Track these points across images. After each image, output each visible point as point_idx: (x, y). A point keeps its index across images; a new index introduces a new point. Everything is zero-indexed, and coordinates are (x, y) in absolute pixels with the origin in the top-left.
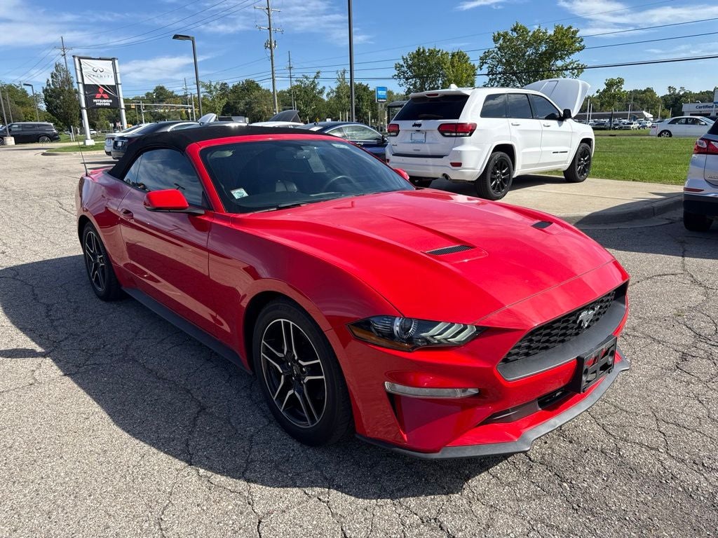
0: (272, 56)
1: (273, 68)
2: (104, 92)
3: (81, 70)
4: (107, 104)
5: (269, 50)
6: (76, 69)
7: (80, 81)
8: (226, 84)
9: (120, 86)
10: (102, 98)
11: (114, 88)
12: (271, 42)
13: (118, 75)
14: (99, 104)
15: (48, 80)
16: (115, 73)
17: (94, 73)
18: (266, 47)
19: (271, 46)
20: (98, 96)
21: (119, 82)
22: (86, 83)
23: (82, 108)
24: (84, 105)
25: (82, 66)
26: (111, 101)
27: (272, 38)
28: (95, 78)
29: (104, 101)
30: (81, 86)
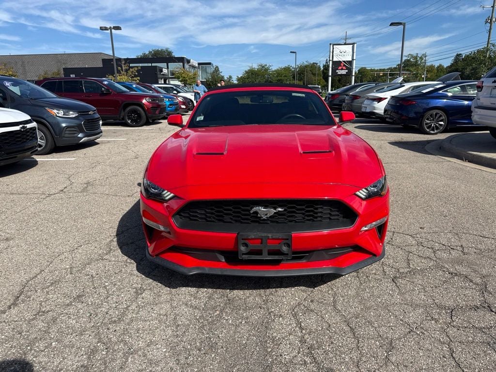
0: (490, 29)
1: (489, 39)
2: (344, 65)
3: (333, 52)
4: (344, 73)
5: (488, 25)
6: (330, 52)
7: (331, 59)
8: (461, 54)
9: (354, 61)
10: (342, 69)
11: (350, 63)
12: (492, 17)
13: (355, 54)
14: (340, 73)
15: (327, 60)
16: (353, 52)
17: (340, 54)
18: (486, 22)
19: (491, 20)
20: (340, 68)
21: (354, 58)
22: (334, 60)
23: (329, 76)
24: (330, 74)
25: (334, 50)
26: (347, 71)
27: (494, 14)
28: (340, 57)
29: (343, 71)
30: (331, 62)
